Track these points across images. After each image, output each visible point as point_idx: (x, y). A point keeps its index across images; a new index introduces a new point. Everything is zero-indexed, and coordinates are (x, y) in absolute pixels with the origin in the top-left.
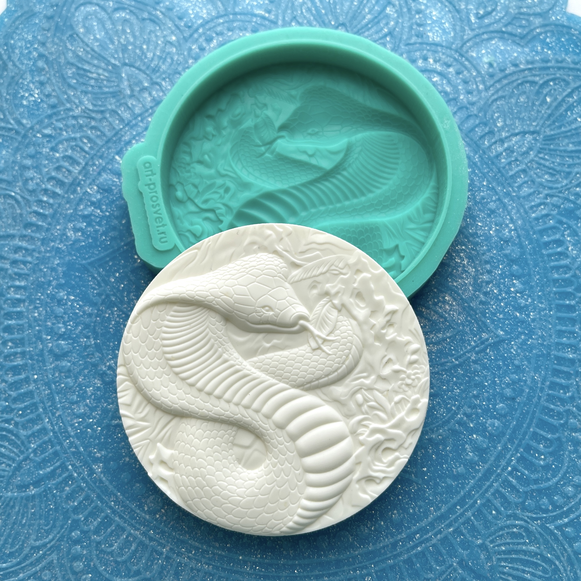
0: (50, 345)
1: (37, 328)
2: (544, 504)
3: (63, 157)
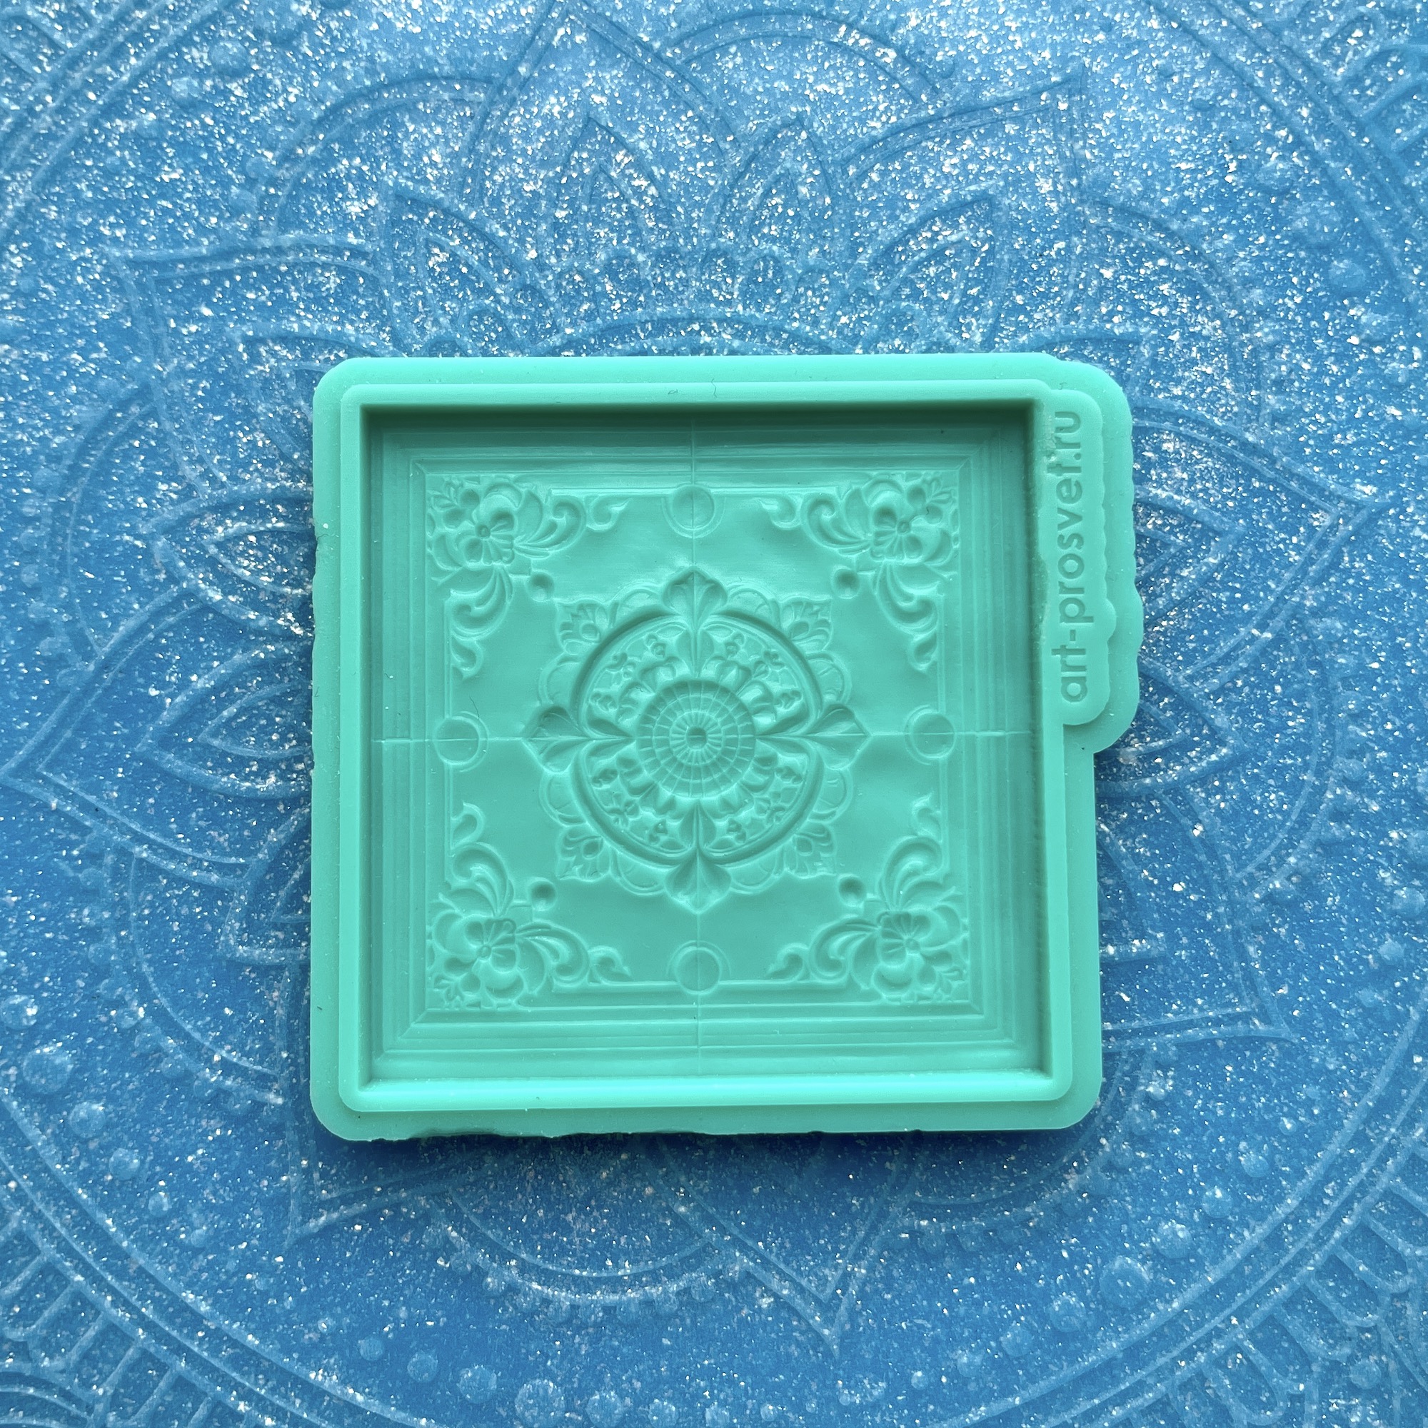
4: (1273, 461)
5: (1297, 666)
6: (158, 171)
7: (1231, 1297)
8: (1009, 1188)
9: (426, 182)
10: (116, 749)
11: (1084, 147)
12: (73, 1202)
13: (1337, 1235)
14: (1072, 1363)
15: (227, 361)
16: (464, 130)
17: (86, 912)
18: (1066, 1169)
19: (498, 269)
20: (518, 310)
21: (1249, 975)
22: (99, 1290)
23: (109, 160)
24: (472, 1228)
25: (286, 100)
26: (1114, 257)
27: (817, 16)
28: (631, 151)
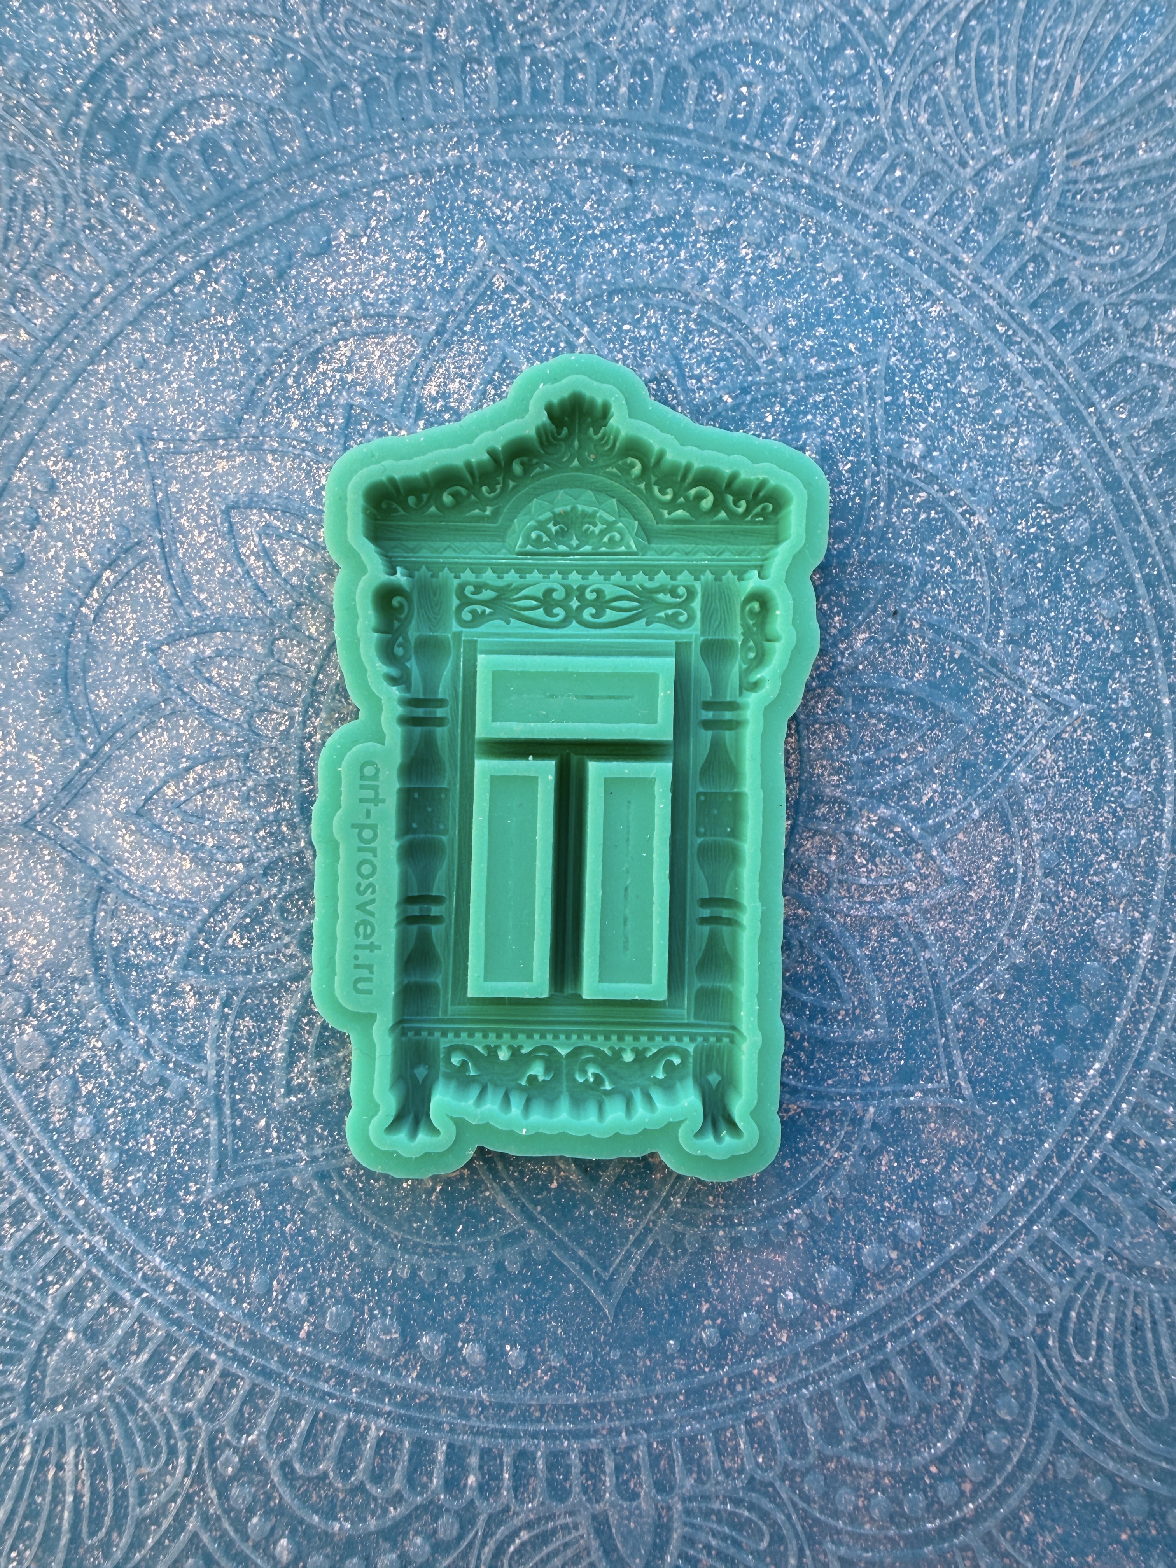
0: (834, 1313)
3: (346, 1477)
4: (452, 312)
5: (610, 311)
6: (147, 1155)
7: (1076, 411)
9: (176, 944)
13: (1035, 327)
14: (1113, 533)
15: (302, 1109)
16: (137, 912)
18: (970, 524)
19: (249, 894)
20: (283, 881)
21: (838, 372)
22: (1002, 1257)
24: (978, 970)
28: (165, 783)
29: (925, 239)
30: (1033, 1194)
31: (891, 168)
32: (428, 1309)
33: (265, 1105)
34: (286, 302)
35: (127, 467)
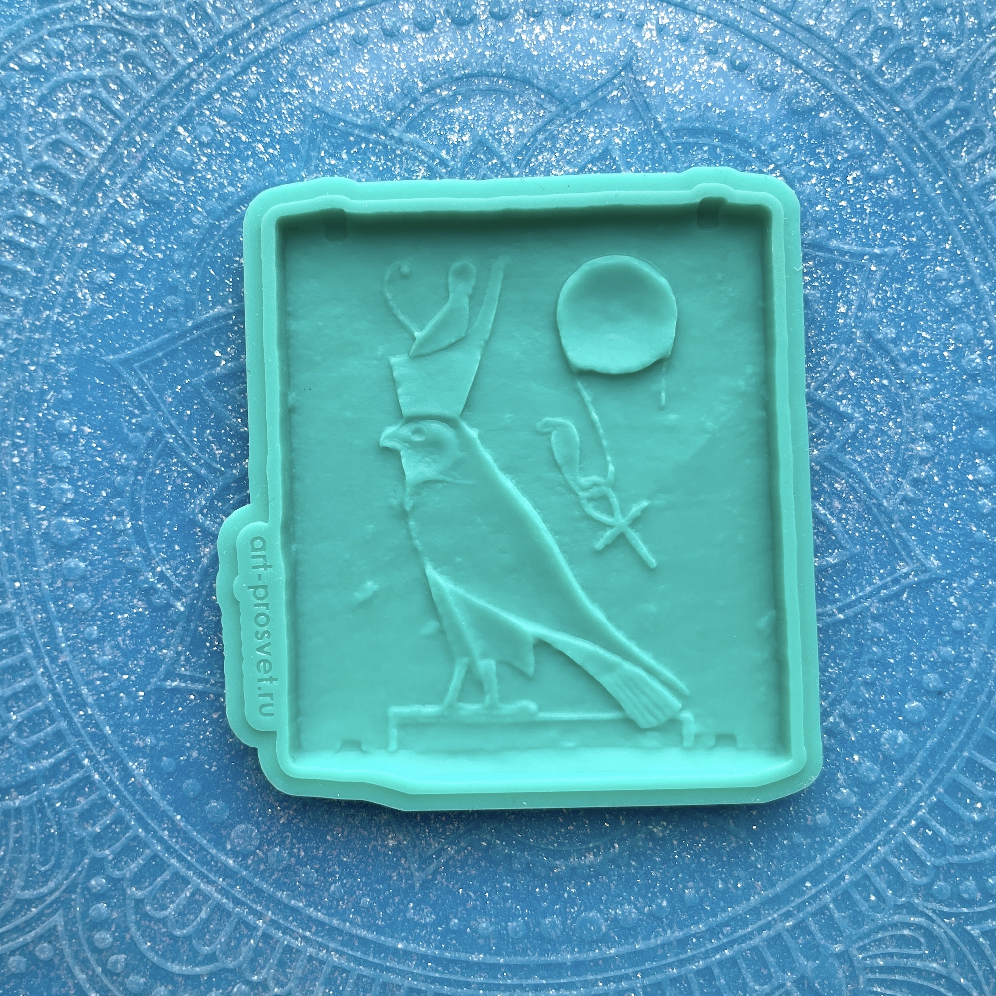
0: (45, 523)
1: (18, 487)
2: (966, 892)
3: (66, 122)
5: (849, 641)
6: (353, 65)
7: (644, 961)
8: (553, 846)
9: (500, 142)
10: (183, 375)
11: (874, 297)
12: (46, 609)
13: (718, 956)
14: (541, 955)
16: (534, 123)
17: (125, 456)
18: (589, 850)
22: (38, 663)
23: (331, 45)
25: (444, 58)
26: (860, 367)
27: (761, 153)
29: (814, 898)
30: (74, 703)
31: (878, 894)
32: (163, 227)
33: (357, 163)
34: (945, 401)
35: (867, 238)
